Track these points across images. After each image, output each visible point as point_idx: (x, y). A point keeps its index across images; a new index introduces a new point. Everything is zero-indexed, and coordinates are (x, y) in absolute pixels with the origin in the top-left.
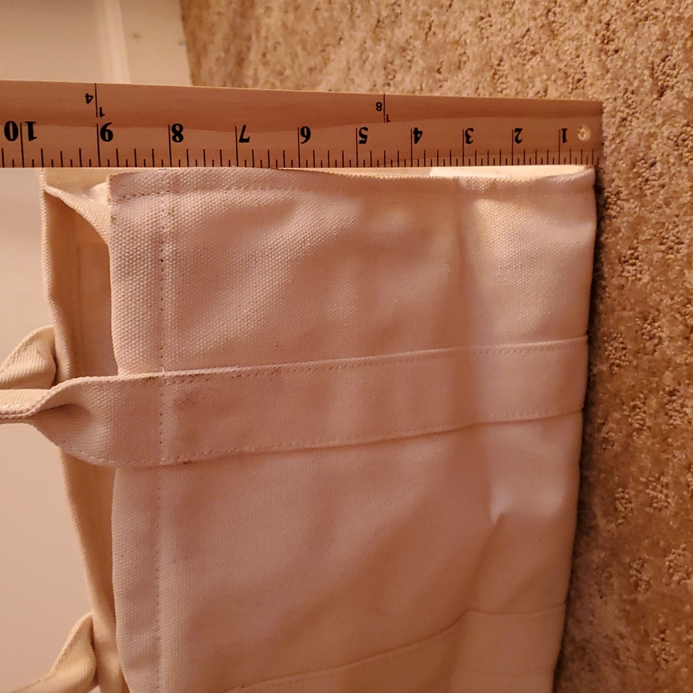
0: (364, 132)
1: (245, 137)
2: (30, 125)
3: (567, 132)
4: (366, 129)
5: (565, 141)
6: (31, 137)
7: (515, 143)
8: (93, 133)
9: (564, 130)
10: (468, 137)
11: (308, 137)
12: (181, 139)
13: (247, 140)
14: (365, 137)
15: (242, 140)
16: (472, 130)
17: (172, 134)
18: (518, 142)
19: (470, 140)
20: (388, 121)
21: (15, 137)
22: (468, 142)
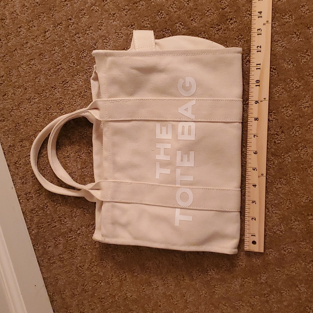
0: (256, 169)
1: (255, 136)
2: (259, 86)
3: (254, 236)
4: (256, 170)
5: (252, 235)
6: (256, 86)
7: (252, 218)
8: (257, 100)
9: (255, 236)
10: (254, 202)
11: (255, 153)
12: (255, 120)
13: (254, 137)
14: (254, 170)
15: (254, 135)
16: (256, 204)
17: (256, 118)
18: (252, 219)
19: (253, 203)
20: (259, 177)
21: (256, 82)
22: (252, 202)
